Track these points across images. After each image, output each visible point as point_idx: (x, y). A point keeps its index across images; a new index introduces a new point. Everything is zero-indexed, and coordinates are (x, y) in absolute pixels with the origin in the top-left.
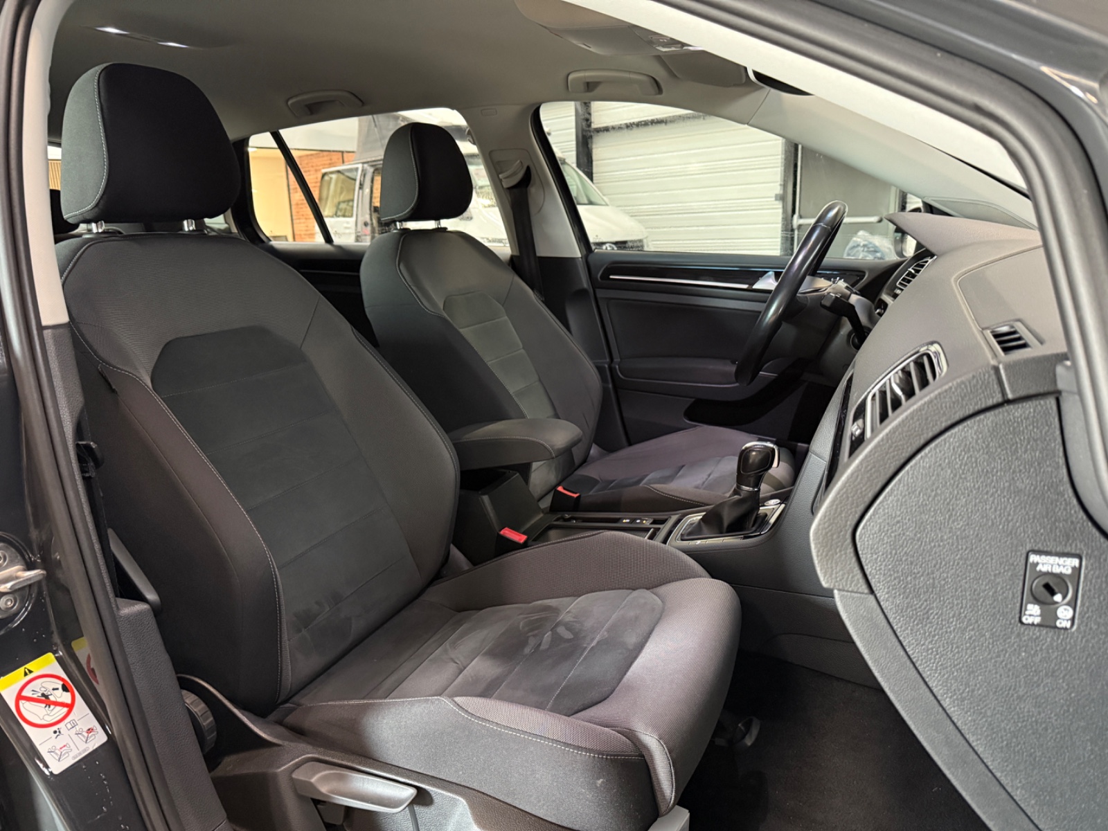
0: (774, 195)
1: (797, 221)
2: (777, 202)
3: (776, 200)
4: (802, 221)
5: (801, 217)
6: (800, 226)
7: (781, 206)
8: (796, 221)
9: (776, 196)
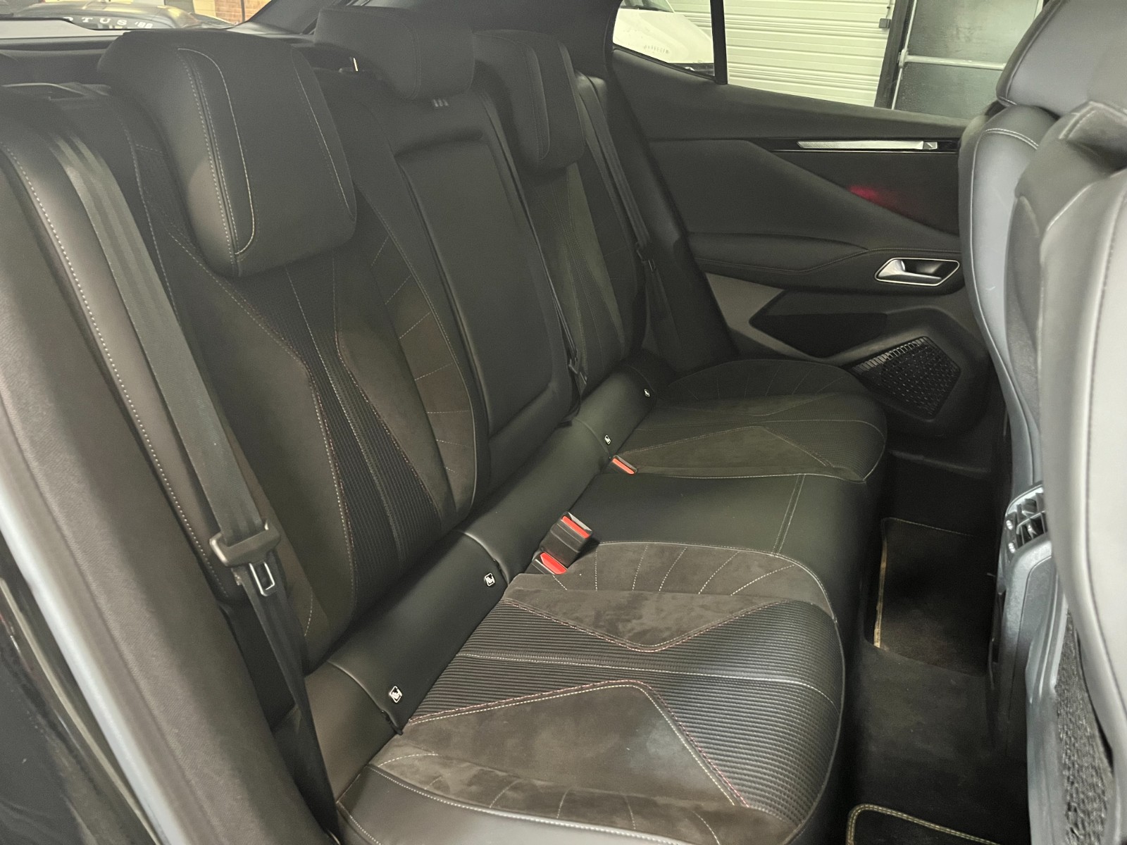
0: (879, 21)
1: (905, 58)
2: (881, 30)
3: (880, 27)
4: (911, 58)
5: (910, 53)
6: (906, 64)
7: (887, 36)
8: (904, 56)
9: (881, 19)
